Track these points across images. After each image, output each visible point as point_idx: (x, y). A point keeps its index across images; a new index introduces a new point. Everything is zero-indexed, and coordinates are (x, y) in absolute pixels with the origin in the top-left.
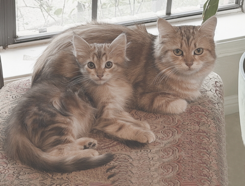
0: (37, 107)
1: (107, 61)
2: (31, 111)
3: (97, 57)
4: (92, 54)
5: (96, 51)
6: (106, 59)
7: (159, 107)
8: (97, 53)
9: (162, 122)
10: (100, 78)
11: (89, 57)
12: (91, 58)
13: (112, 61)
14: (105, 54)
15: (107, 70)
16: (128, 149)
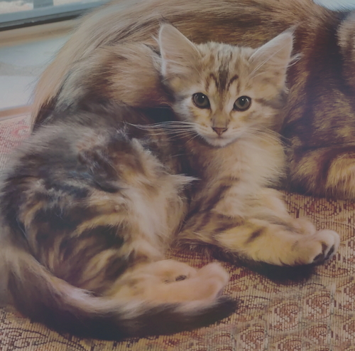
0: (41, 180)
1: (241, 95)
2: (27, 192)
3: (217, 85)
4: (205, 74)
5: (216, 69)
6: (238, 91)
7: (341, 182)
8: (217, 75)
9: (349, 220)
10: (219, 134)
11: (198, 82)
12: (203, 84)
13: (250, 94)
14: (236, 77)
15: (238, 115)
16: (271, 285)
